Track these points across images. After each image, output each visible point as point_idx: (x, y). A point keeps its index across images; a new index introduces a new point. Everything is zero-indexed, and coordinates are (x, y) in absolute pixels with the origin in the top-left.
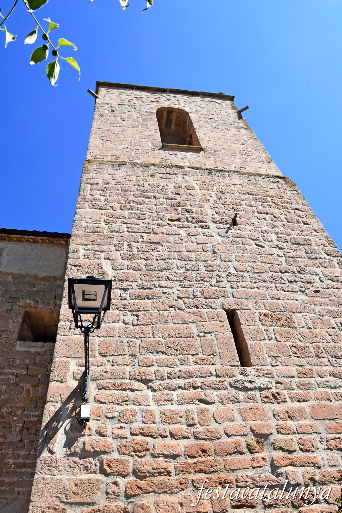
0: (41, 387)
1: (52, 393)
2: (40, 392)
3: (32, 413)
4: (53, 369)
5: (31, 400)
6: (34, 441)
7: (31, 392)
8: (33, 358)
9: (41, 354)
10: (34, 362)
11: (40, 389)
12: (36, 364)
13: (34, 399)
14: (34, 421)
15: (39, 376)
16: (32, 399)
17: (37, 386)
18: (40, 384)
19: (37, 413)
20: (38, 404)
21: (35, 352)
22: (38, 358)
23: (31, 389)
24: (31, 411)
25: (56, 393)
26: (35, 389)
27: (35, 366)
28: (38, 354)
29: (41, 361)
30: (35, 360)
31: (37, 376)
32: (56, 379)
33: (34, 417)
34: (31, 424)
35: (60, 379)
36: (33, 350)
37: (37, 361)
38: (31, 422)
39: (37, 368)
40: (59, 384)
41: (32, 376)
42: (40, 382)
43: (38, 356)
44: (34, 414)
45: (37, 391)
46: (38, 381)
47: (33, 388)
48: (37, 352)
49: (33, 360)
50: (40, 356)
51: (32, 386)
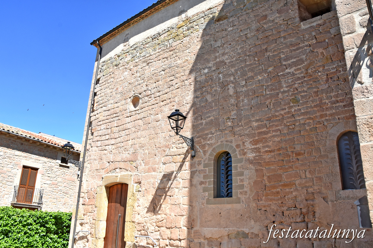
0: (331, 48)
1: (347, 43)
2: (331, 51)
3: (331, 67)
4: (341, 26)
5: (327, 59)
6: (338, 85)
7: (325, 53)
8: (317, 30)
9: (322, 24)
10: (319, 32)
11: (330, 49)
12: (321, 33)
13: (329, 57)
14: (334, 72)
15: (327, 40)
16: (327, 57)
17: (328, 48)
18: (329, 46)
19: (334, 66)
20: (332, 59)
21: (317, 25)
22: (320, 28)
23: (324, 51)
24: (330, 66)
25: (350, 42)
26: (327, 50)
27: (321, 35)
28: (320, 25)
29: (324, 29)
30: (319, 31)
31: (325, 41)
32: (347, 32)
33: (333, 69)
34: (332, 75)
35: (350, 32)
36: (315, 24)
37: (321, 30)
38: (332, 73)
39: (323, 35)
40: (350, 35)
41: (321, 42)
42: (329, 44)
43: (320, 27)
44: (332, 67)
45: (329, 51)
46: (327, 44)
47: (325, 50)
48: (319, 24)
49: (317, 31)
50: (322, 26)
51: (324, 49)
